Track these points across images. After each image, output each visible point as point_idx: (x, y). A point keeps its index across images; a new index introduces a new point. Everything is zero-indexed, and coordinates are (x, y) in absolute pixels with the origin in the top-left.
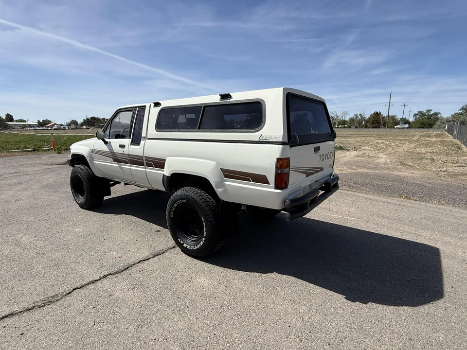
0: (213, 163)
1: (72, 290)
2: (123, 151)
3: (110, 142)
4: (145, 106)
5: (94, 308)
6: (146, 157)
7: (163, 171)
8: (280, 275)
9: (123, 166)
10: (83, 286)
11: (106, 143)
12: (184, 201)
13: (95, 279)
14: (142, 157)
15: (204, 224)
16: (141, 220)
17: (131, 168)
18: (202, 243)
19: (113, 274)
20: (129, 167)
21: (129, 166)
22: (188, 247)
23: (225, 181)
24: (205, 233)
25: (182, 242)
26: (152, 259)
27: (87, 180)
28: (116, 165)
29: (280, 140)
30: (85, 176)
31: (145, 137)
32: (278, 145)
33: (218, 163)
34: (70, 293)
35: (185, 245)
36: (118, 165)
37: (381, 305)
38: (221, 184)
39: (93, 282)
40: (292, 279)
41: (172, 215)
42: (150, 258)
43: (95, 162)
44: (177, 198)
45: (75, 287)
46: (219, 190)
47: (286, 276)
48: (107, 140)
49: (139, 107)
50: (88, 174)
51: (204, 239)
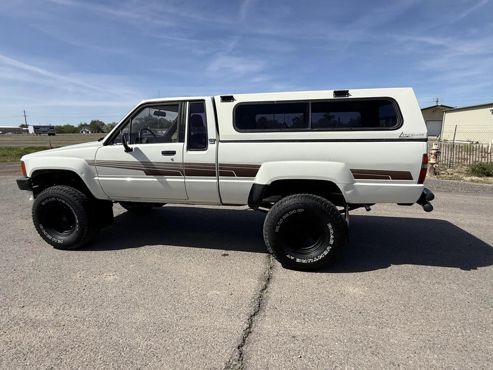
0: (341, 165)
1: (237, 350)
2: (172, 160)
3: (137, 149)
4: (204, 100)
5: (301, 357)
6: (220, 165)
7: (253, 180)
8: (398, 266)
9: (167, 180)
10: (244, 341)
11: (128, 150)
12: (300, 210)
13: (245, 327)
14: (214, 165)
15: (332, 231)
16: (181, 247)
17: (186, 180)
18: (326, 253)
19: (254, 315)
20: (183, 180)
21: (182, 178)
22: (304, 261)
23: (356, 182)
24: (332, 242)
25: (292, 258)
26: (271, 286)
27: (81, 207)
28: (153, 179)
29: (425, 137)
30: (77, 201)
31: (215, 140)
32: (422, 142)
33: (347, 164)
34: (241, 354)
35: (298, 260)
36: (156, 180)
37: (485, 268)
38: (350, 186)
39: (248, 332)
40: (410, 266)
41: (277, 230)
42: (266, 285)
43: (96, 178)
44: (290, 208)
45: (236, 345)
46: (348, 192)
47: (403, 265)
48: (130, 146)
49: (190, 101)
50: (80, 197)
51: (329, 248)
